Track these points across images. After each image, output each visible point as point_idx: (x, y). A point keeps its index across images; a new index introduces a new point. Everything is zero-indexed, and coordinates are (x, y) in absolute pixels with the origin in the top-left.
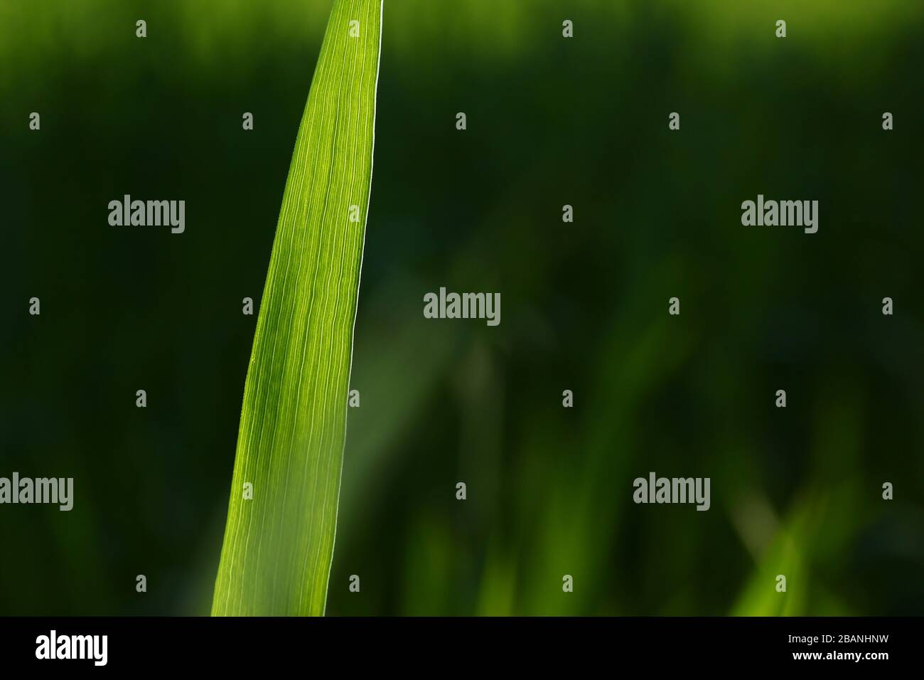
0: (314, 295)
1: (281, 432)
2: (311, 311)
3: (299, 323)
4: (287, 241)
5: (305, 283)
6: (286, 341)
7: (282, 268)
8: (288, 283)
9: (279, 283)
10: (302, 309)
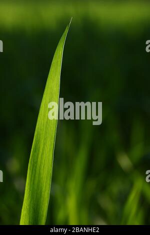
0: (44, 144)
1: (37, 175)
2: (44, 148)
3: (41, 151)
4: (38, 132)
5: (42, 141)
6: (38, 154)
7: (37, 138)
8: (38, 141)
9: (36, 141)
10: (42, 147)
